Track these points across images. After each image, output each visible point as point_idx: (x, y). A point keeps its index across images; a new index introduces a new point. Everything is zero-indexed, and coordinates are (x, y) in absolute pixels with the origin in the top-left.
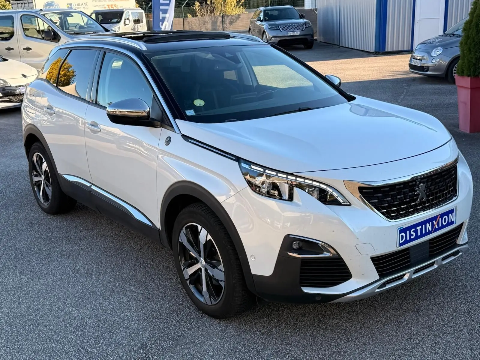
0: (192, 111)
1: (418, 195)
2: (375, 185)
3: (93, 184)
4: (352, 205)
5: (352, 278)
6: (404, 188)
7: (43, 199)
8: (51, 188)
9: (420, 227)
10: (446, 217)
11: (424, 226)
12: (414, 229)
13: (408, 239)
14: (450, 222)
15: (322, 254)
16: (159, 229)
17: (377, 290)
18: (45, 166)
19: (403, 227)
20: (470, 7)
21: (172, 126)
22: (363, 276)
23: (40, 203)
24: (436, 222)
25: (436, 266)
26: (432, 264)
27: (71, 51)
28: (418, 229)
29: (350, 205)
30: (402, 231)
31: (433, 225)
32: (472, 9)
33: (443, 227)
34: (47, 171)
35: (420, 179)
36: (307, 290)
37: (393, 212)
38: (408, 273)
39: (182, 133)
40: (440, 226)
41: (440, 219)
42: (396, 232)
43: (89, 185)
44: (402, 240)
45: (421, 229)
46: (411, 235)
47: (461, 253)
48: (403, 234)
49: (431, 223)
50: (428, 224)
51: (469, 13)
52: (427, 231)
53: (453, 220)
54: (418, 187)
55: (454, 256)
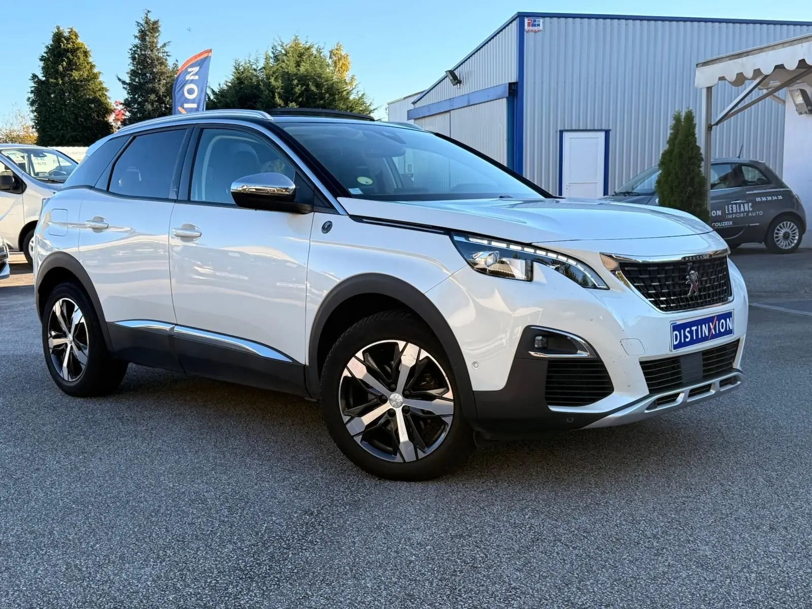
0: (358, 189)
1: (689, 285)
2: (640, 260)
3: (176, 325)
4: (611, 289)
5: (614, 392)
6: (673, 271)
7: (69, 372)
8: (87, 352)
9: (695, 328)
10: (723, 321)
11: (699, 327)
12: (688, 329)
13: (683, 341)
14: (728, 329)
15: (576, 353)
16: (305, 365)
17: (646, 411)
18: (78, 317)
19: (676, 323)
20: (669, 132)
21: (332, 207)
22: (629, 388)
23: (60, 380)
24: (712, 325)
25: (713, 392)
26: (707, 388)
27: (135, 137)
28: (693, 330)
29: (608, 289)
30: (676, 328)
31: (710, 329)
32: (671, 134)
33: (721, 334)
34: (83, 323)
35: (691, 263)
36: (554, 409)
37: (662, 302)
38: (683, 392)
39: (349, 214)
40: (717, 332)
41: (717, 322)
42: (668, 328)
43: (167, 327)
44: (676, 340)
45: (697, 330)
46: (686, 337)
47: (739, 383)
48: (677, 333)
49: (707, 325)
50: (704, 326)
51: (668, 140)
52: (704, 336)
53: (731, 328)
54: (689, 275)
55: (732, 384)
